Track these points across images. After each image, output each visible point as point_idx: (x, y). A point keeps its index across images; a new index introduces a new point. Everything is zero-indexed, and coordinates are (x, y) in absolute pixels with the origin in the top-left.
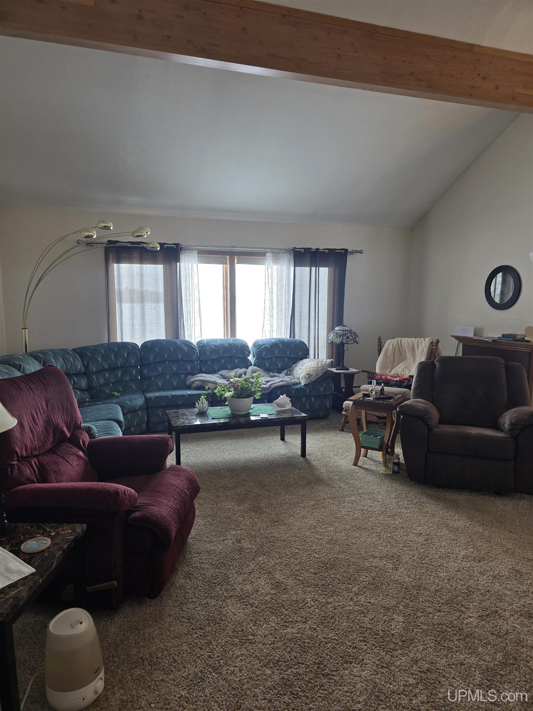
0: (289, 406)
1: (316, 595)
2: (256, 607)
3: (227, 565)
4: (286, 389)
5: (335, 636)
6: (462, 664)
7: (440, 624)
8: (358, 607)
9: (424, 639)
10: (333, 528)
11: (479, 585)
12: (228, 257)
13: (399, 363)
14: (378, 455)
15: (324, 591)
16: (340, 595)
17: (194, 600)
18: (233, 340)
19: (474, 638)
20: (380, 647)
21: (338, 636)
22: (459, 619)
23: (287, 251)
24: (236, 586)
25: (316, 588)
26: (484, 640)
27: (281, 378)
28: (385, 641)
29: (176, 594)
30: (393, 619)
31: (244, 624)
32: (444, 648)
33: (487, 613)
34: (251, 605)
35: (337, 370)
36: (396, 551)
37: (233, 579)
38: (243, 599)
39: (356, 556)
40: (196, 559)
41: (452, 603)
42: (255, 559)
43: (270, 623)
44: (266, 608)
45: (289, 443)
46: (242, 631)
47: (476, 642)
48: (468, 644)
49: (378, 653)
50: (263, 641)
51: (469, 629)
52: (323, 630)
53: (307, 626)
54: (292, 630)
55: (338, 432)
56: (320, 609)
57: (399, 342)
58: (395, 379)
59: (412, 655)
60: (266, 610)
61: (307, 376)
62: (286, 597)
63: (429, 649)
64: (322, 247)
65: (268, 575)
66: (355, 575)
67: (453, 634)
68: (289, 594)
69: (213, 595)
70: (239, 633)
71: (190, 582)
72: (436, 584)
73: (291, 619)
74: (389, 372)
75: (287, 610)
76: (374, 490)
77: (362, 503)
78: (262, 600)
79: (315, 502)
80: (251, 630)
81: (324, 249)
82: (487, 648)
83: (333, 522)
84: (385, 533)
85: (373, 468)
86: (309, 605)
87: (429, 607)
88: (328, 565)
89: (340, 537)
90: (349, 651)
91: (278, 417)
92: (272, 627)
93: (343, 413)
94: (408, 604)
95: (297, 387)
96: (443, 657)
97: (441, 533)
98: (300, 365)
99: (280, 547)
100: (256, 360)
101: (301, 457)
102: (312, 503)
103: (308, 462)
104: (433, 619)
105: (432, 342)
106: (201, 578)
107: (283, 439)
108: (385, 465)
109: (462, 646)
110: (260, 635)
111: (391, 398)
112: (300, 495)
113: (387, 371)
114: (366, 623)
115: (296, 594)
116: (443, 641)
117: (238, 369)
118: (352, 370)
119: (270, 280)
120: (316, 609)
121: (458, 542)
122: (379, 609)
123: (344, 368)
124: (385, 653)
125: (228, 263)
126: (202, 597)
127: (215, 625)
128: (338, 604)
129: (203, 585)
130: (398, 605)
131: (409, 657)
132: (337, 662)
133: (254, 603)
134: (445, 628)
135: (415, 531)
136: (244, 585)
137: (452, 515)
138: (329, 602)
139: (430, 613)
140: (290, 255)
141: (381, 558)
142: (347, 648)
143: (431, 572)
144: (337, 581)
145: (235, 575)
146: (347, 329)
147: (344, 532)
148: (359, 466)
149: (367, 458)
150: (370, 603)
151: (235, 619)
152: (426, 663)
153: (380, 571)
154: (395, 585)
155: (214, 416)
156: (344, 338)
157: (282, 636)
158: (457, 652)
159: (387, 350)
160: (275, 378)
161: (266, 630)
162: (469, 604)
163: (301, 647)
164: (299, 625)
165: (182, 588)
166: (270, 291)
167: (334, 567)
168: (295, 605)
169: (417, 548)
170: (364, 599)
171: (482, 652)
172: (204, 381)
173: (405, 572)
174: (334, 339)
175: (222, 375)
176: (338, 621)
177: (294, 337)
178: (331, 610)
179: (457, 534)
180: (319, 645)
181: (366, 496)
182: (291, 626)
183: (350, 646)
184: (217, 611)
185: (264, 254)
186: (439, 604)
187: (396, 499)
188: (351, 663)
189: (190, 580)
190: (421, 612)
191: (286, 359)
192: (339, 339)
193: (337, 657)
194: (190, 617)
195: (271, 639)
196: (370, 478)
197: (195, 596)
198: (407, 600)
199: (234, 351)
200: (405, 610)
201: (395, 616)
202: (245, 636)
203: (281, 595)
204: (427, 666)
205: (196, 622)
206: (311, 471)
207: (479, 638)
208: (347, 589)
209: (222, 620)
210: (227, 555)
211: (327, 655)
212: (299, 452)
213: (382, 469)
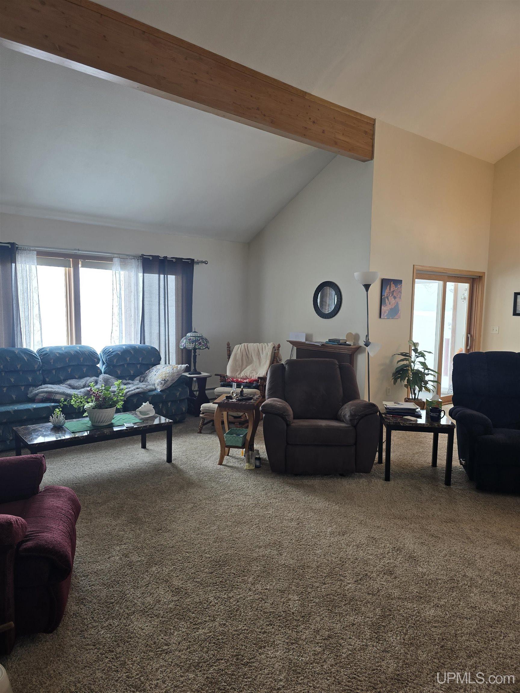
0: (153, 413)
1: (217, 592)
2: (162, 617)
3: (120, 582)
4: (142, 396)
5: (244, 627)
6: (353, 625)
7: (328, 595)
8: (257, 595)
9: (319, 610)
10: (215, 527)
11: (348, 555)
12: (71, 260)
13: (247, 366)
14: (240, 453)
15: (224, 588)
16: (238, 588)
17: (95, 624)
18: (80, 347)
19: (356, 601)
20: (285, 626)
21: (247, 626)
22: (341, 587)
23: (135, 257)
24: (136, 601)
25: (216, 586)
26: (364, 600)
27: (136, 385)
28: (288, 621)
29: (72, 623)
30: (290, 599)
31: (155, 636)
32: (336, 614)
33: (360, 577)
34: (156, 616)
35: (189, 374)
36: (276, 538)
37: (131, 595)
38: (147, 612)
39: (243, 550)
40: (83, 582)
41: (333, 574)
42: (148, 570)
43: (180, 629)
44: (173, 615)
45: (151, 450)
46: (155, 643)
47: (359, 603)
48: (353, 606)
49: (285, 632)
50: (178, 648)
51: (350, 594)
52: (232, 624)
53: (217, 623)
54: (204, 630)
55: (197, 434)
56: (224, 605)
57: (246, 347)
58: (245, 381)
59: (313, 627)
60: (173, 617)
61: (163, 382)
62: (189, 601)
63: (325, 618)
64: (169, 256)
65: (166, 584)
66: (247, 566)
67: (340, 601)
68: (191, 597)
69: (114, 615)
70: (152, 646)
71: (84, 608)
72: (316, 561)
73: (199, 621)
74: (239, 375)
75: (193, 613)
76: (243, 485)
77: (236, 499)
78: (166, 609)
79: (192, 505)
80: (163, 640)
81: (172, 258)
82: (367, 606)
83: (214, 521)
84: (262, 523)
85: (237, 465)
86: (213, 603)
87: (316, 582)
88: (220, 563)
89: (224, 534)
90: (260, 637)
91: (144, 425)
92: (183, 632)
93: (201, 415)
94: (298, 584)
95: (154, 393)
96: (337, 623)
97: (308, 515)
98: (154, 371)
99: (170, 554)
100: (106, 367)
101: (167, 463)
102: (189, 506)
103: (174, 466)
104: (321, 591)
105: (274, 347)
106: (95, 601)
107: (144, 447)
108: (248, 461)
109: (349, 609)
110: (173, 643)
111: (251, 399)
112: (176, 500)
113: (237, 374)
114: (268, 608)
115: (198, 596)
116: (334, 609)
117: (88, 378)
118: (204, 374)
119: (118, 286)
120: (220, 605)
121: (323, 521)
122: (275, 593)
123: (196, 372)
124: (291, 631)
125: (71, 266)
126: (102, 619)
127: (124, 644)
128: (239, 596)
129: (100, 608)
130: (290, 586)
131: (311, 629)
132: (252, 649)
133: (159, 613)
134: (333, 597)
135: (287, 518)
136: (144, 598)
137: (312, 499)
138: (231, 596)
139: (318, 587)
140: (138, 262)
141: (266, 547)
142: (258, 635)
143: (309, 551)
144: (233, 576)
145: (132, 590)
146: (198, 335)
147: (227, 529)
148: (224, 465)
149: (229, 456)
150: (267, 589)
151: (144, 633)
152: (326, 631)
153: (268, 559)
154: (284, 569)
155: (73, 429)
156: (197, 343)
157: (196, 639)
158: (346, 615)
159: (236, 355)
160: (130, 386)
161: (178, 637)
162: (345, 572)
163: (217, 644)
164: (209, 625)
165: (78, 615)
166: (119, 297)
167: (226, 563)
168: (200, 607)
169: (292, 532)
170: (261, 587)
171: (365, 610)
172: (50, 393)
173: (288, 556)
174: (187, 344)
175: (70, 385)
176: (244, 612)
177: (144, 343)
178: (234, 603)
179: (320, 515)
180: (232, 639)
181: (238, 492)
182: (202, 627)
183: (260, 632)
184: (123, 630)
185: (111, 259)
186: (322, 577)
187: (264, 491)
188: (264, 647)
189: (85, 605)
190: (310, 588)
191: (139, 366)
192: (191, 345)
193: (251, 645)
194: (95, 642)
195: (185, 644)
196: (237, 475)
197: (94, 620)
198: (297, 579)
199: (82, 359)
200: (298, 589)
201: (290, 596)
202: (159, 648)
203: (184, 600)
204: (327, 633)
205: (103, 647)
206: (180, 475)
207: (360, 599)
208: (244, 581)
209: (131, 637)
210: (117, 572)
211: (242, 645)
212: (165, 458)
213: (246, 466)
